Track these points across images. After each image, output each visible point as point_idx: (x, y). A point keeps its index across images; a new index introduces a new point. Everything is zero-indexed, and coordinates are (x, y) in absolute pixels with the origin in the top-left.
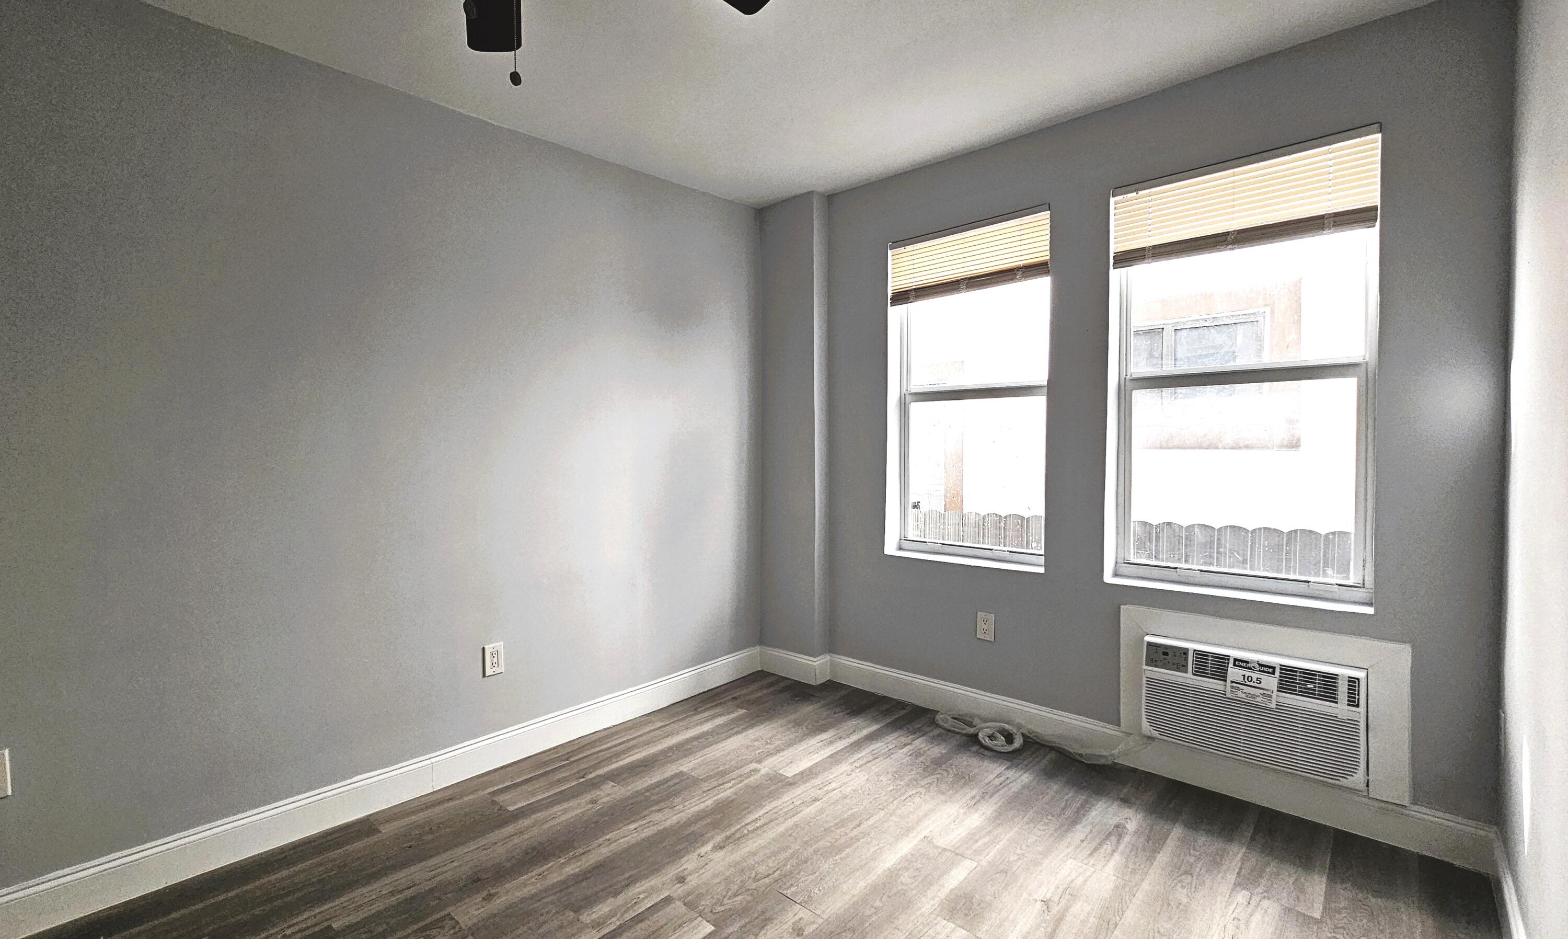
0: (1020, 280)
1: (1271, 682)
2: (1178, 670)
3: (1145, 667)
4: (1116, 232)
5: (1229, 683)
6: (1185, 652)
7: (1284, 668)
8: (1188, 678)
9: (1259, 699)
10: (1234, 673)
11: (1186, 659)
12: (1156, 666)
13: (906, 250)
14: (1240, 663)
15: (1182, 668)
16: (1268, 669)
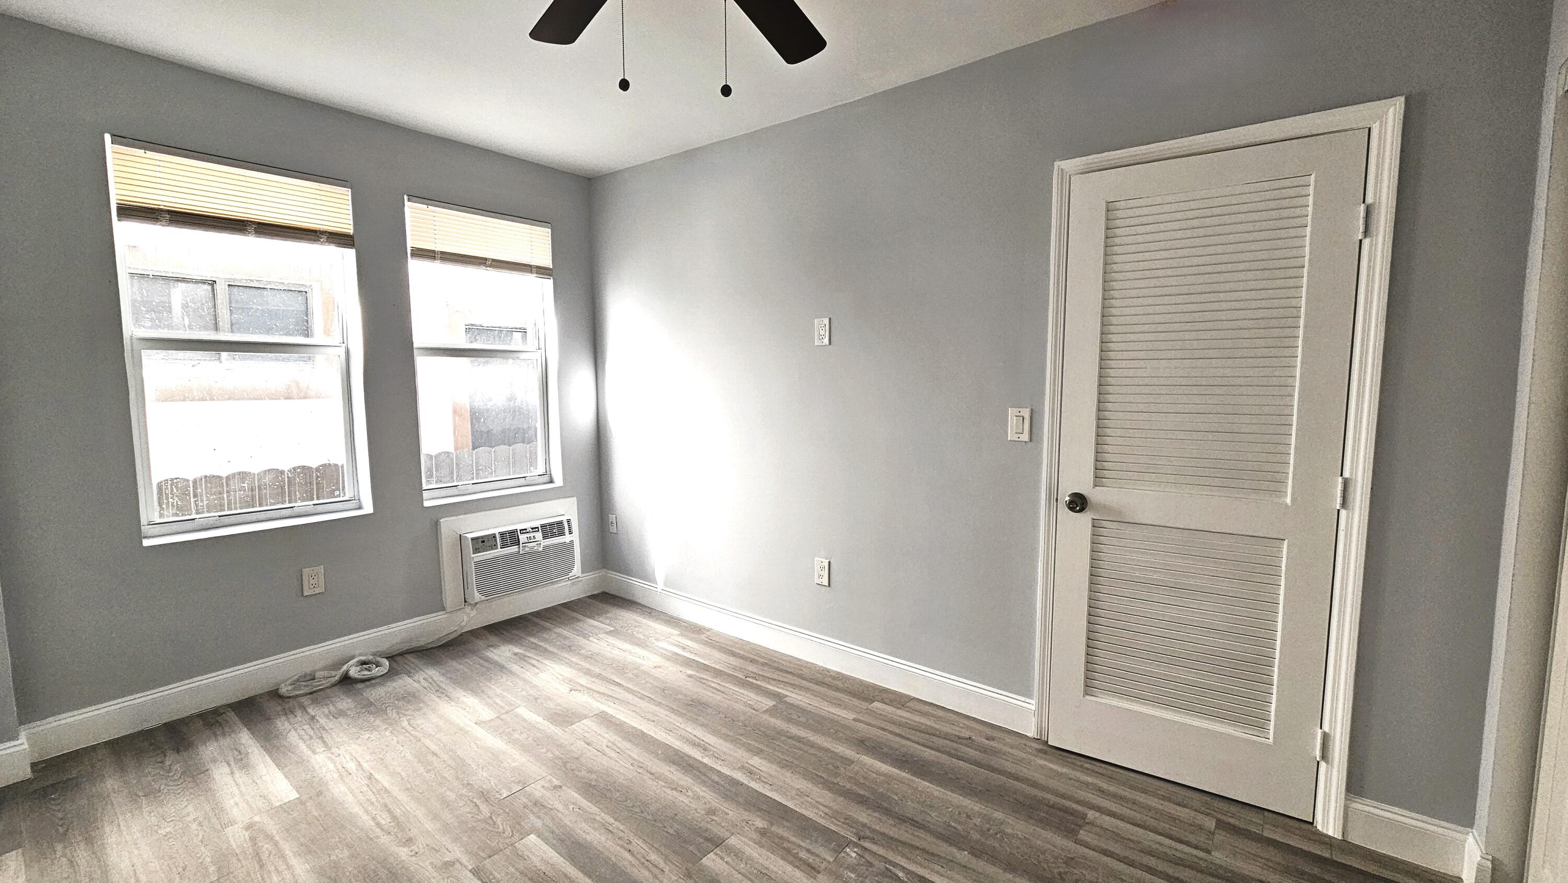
0: (322, 243)
1: (539, 535)
2: (492, 549)
3: (473, 556)
4: (412, 235)
5: (521, 545)
6: (494, 536)
7: (543, 526)
8: (499, 552)
9: (535, 548)
10: (523, 538)
11: (496, 541)
12: (479, 552)
13: (145, 155)
14: (523, 531)
15: (494, 547)
16: (535, 529)
